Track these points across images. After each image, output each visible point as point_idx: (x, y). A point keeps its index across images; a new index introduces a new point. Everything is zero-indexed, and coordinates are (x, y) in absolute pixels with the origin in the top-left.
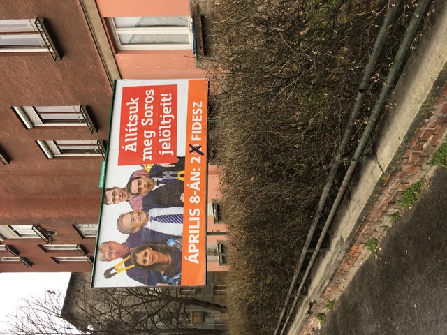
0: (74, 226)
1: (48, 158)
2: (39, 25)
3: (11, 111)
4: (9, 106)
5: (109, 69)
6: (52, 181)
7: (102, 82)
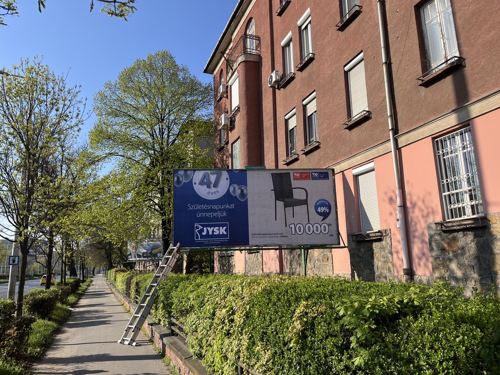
0: (239, 138)
1: (285, 116)
2: (363, 113)
3: (313, 90)
4: (315, 89)
5: (342, 164)
6: (270, 120)
7: (334, 159)
